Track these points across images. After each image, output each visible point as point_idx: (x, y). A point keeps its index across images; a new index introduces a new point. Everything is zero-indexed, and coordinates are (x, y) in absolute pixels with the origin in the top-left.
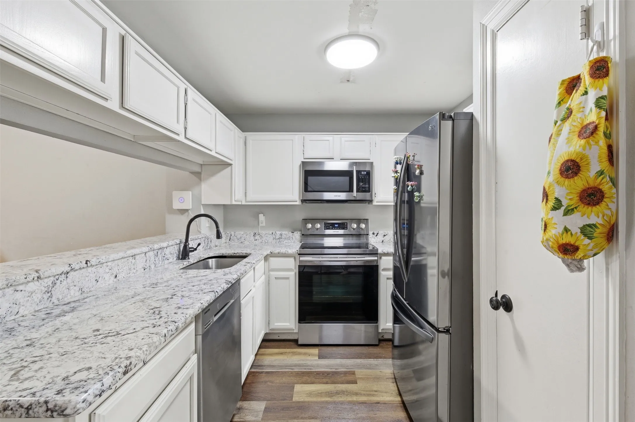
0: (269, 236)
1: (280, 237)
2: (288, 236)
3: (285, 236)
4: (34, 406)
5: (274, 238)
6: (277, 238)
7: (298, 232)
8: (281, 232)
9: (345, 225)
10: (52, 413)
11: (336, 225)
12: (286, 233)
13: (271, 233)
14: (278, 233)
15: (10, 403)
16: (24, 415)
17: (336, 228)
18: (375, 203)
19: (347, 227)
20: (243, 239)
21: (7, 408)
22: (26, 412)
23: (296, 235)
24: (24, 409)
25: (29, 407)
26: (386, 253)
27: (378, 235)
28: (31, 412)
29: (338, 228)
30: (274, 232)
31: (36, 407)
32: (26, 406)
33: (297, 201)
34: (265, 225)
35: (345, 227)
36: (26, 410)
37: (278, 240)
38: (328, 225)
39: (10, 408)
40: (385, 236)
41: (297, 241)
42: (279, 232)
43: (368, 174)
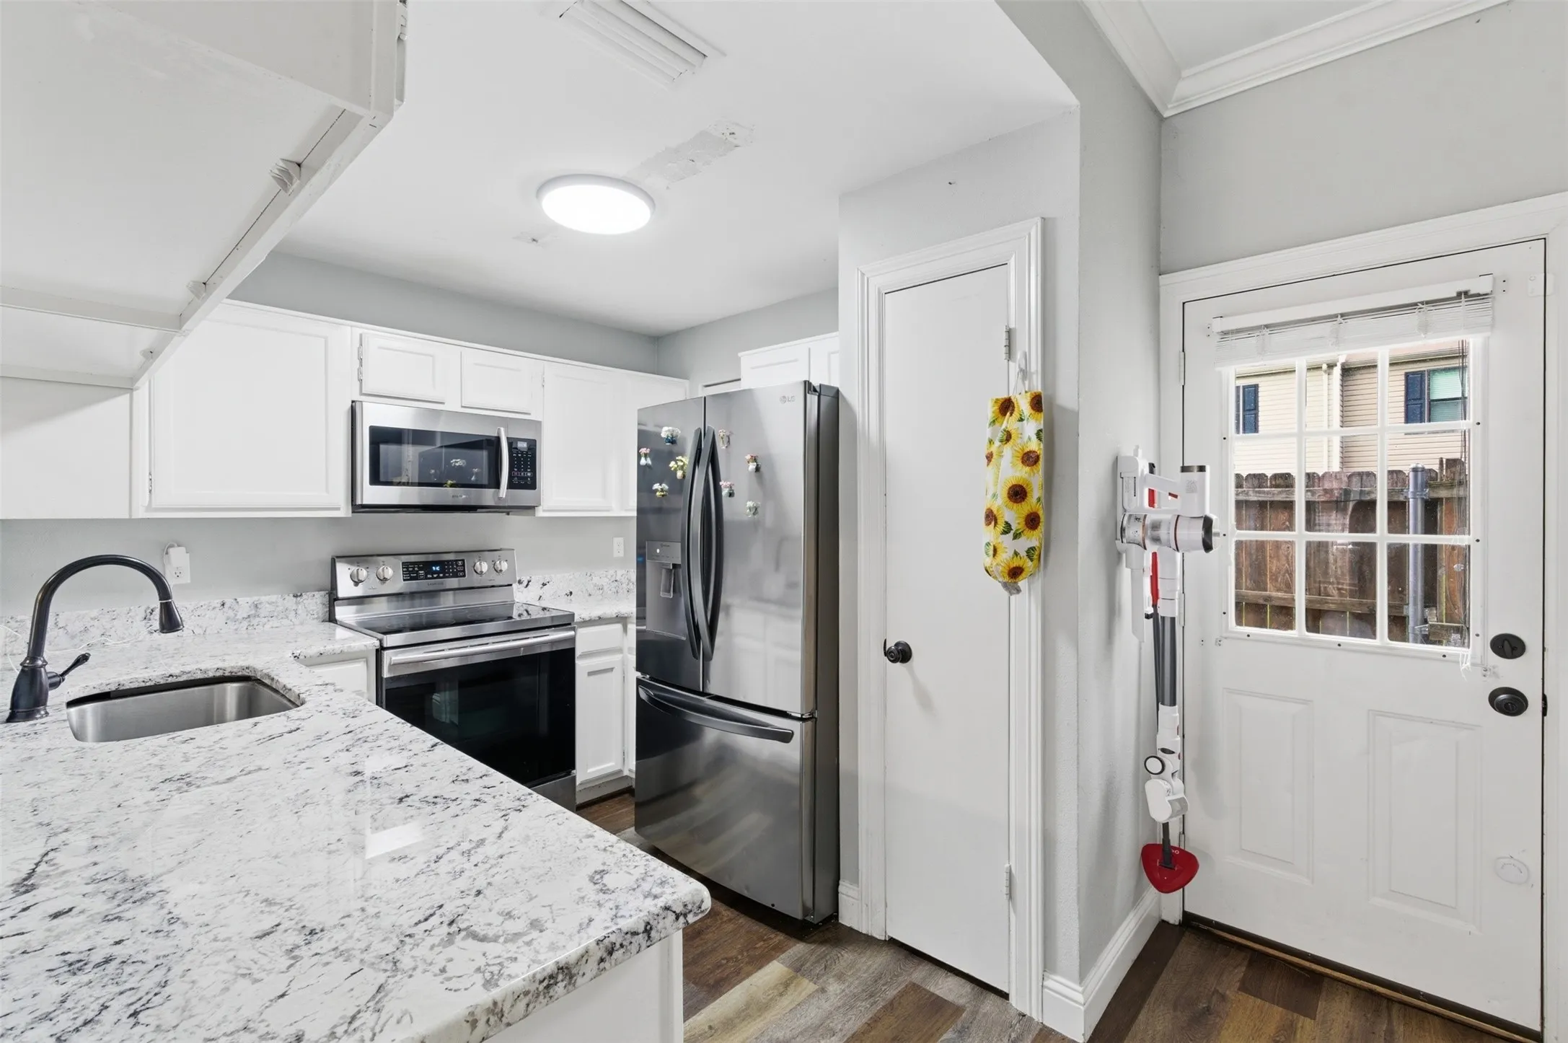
0: (209, 614)
1: (253, 612)
2: (280, 608)
3: (270, 608)
4: (653, 923)
5: (228, 619)
6: (239, 617)
7: (316, 593)
8: (256, 598)
9: (457, 566)
10: (685, 918)
11: (434, 568)
12: (272, 599)
13: (217, 603)
14: (245, 602)
15: (613, 938)
16: (644, 944)
17: (435, 576)
18: (540, 513)
19: (464, 571)
20: (95, 632)
21: (613, 949)
22: (646, 938)
23: (310, 601)
24: (641, 935)
25: (648, 927)
26: (588, 619)
27: (530, 583)
28: (653, 934)
29: (441, 575)
30: (229, 602)
31: (658, 923)
32: (641, 929)
33: (338, 509)
34: (189, 581)
35: (459, 571)
36: (645, 935)
37: (245, 624)
38: (414, 568)
39: (618, 946)
40: (544, 585)
41: (314, 619)
42: (248, 599)
43: (532, 445)
